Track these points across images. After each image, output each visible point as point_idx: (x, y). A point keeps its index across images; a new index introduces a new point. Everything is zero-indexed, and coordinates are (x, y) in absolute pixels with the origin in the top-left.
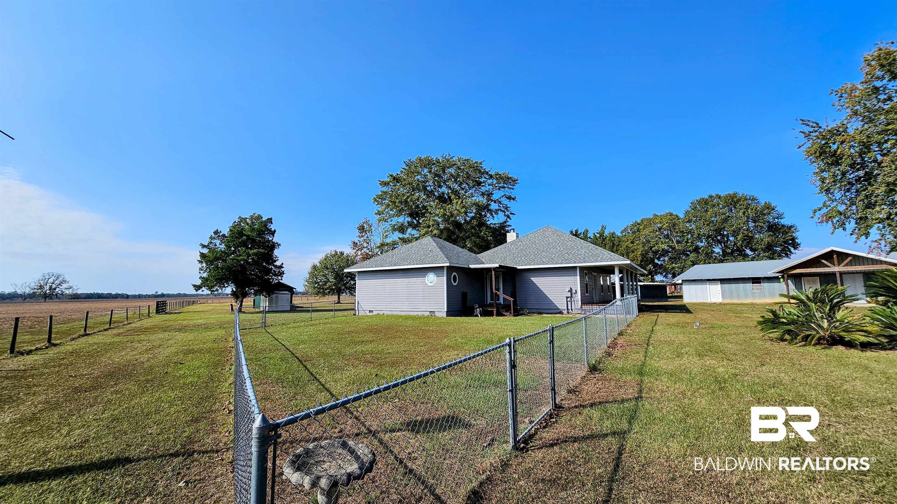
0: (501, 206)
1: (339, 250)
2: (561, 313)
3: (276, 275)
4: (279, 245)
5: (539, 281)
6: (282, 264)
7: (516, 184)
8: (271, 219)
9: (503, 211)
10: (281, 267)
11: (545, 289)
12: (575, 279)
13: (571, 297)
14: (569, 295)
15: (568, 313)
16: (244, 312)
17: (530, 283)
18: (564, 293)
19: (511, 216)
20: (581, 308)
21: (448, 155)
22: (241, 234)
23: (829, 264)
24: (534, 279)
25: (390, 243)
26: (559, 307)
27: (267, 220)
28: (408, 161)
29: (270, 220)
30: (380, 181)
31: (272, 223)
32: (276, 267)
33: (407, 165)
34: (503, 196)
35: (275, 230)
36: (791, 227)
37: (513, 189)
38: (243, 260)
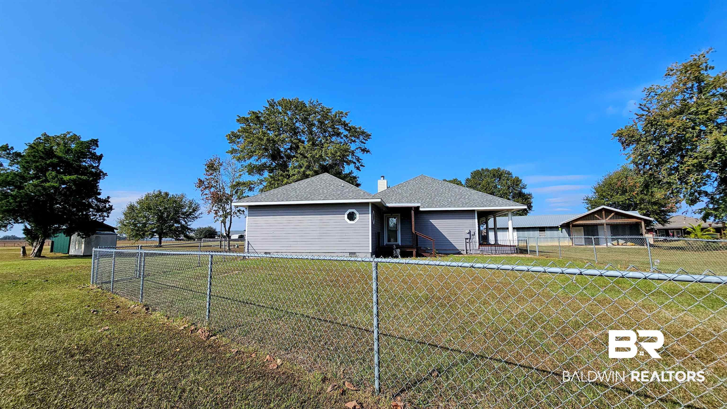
0: (354, 157)
1: (163, 191)
2: (459, 253)
3: (99, 210)
4: (105, 174)
5: (437, 223)
6: (108, 197)
7: (369, 138)
8: (97, 141)
9: (355, 163)
10: (106, 201)
11: (443, 231)
12: (474, 222)
13: (470, 239)
14: (468, 236)
15: (467, 253)
16: (44, 257)
17: (430, 224)
18: (463, 235)
19: (361, 167)
20: (479, 248)
21: (315, 101)
22: (50, 153)
23: (599, 218)
24: (433, 222)
25: (247, 183)
26: (458, 248)
27: (91, 141)
28: (271, 101)
29: (95, 142)
30: (239, 117)
31: (98, 146)
32: (99, 200)
33: (270, 105)
34: (357, 148)
35: (102, 154)
36: (529, 195)
37: (365, 143)
38: (53, 187)
